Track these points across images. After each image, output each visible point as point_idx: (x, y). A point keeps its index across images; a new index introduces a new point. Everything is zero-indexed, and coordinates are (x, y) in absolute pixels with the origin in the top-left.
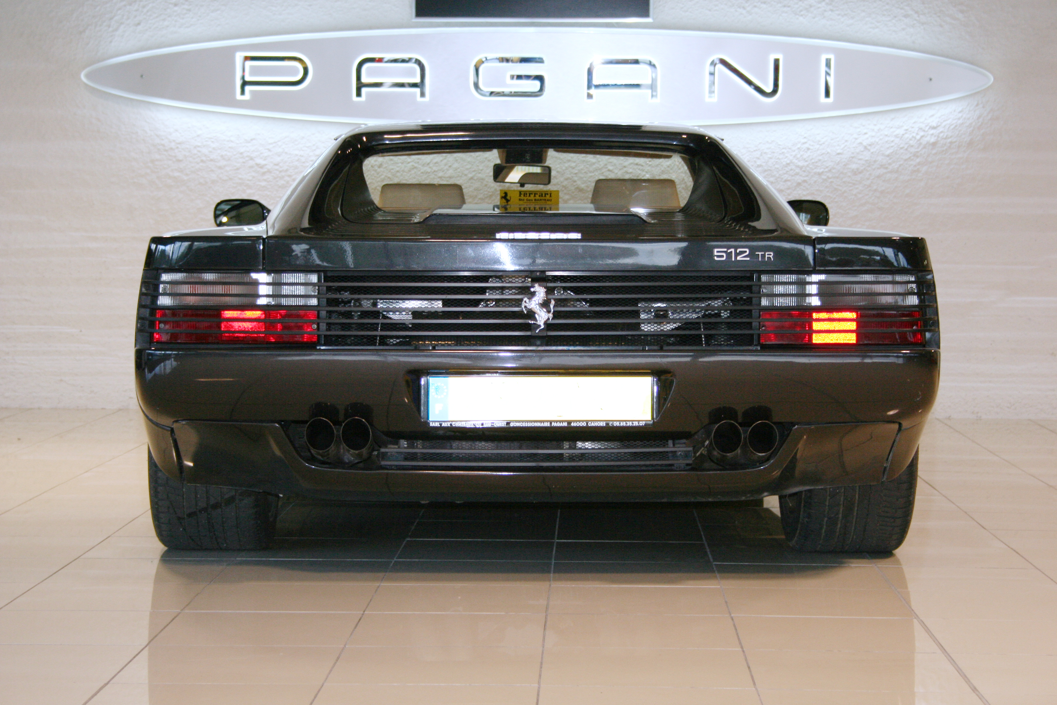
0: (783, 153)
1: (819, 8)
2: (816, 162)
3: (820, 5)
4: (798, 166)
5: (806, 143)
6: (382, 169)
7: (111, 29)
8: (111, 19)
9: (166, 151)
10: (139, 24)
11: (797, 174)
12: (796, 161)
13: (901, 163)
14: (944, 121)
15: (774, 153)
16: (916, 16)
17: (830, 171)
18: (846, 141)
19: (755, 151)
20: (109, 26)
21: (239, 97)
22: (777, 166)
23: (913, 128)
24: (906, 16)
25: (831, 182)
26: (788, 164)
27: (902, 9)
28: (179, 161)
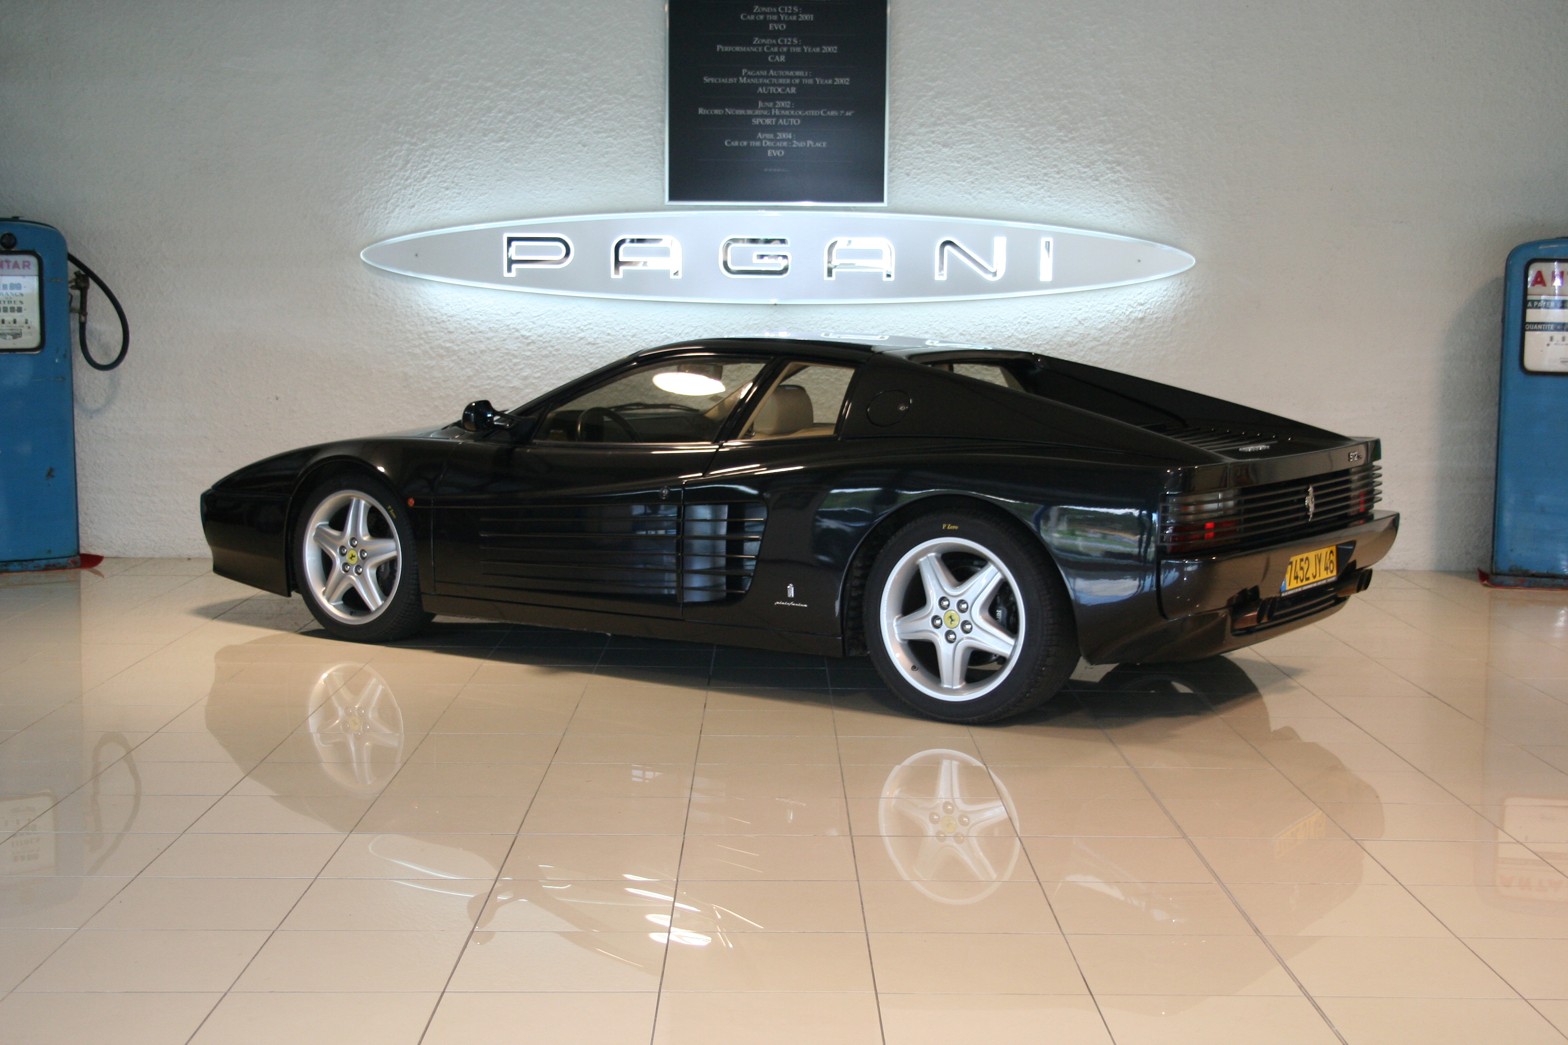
0: (1005, 326)
1: (1039, 194)
2: (1035, 335)
3: (1039, 192)
4: (1018, 339)
5: (1026, 317)
6: (634, 339)
7: (387, 211)
8: (387, 202)
9: (438, 323)
10: (413, 206)
12: (1017, 334)
13: (1112, 336)
14: (1151, 298)
15: (996, 326)
16: (1126, 202)
17: (1048, 343)
18: (1062, 316)
19: (979, 325)
20: (386, 209)
21: (506, 274)
22: (999, 339)
23: (1122, 304)
24: (1117, 202)
26: (1010, 337)
27: (1113, 196)
28: (450, 332)
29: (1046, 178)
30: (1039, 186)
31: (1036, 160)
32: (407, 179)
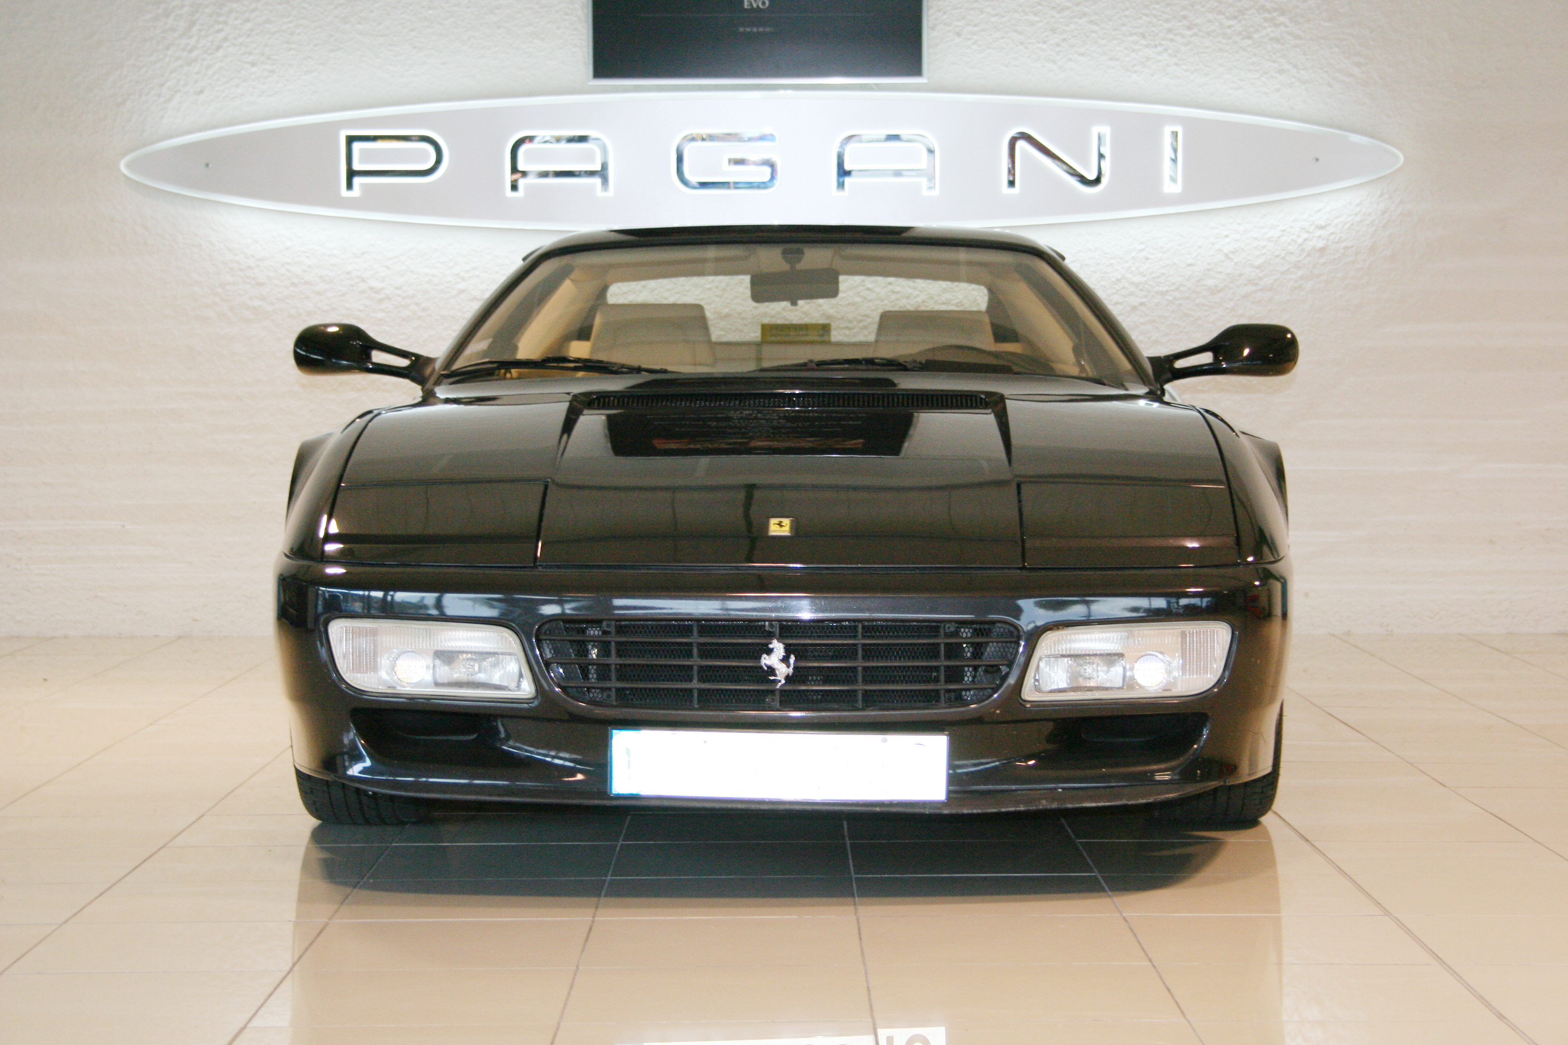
1: (1160, 61)
2: (1158, 277)
3: (1160, 57)
4: (1132, 283)
7: (162, 100)
8: (162, 85)
9: (241, 270)
10: (201, 92)
11: (1131, 294)
14: (1336, 218)
15: (1098, 264)
16: (1294, 71)
17: (1177, 289)
18: (1200, 247)
20: (159, 96)
21: (344, 192)
22: (1103, 283)
23: (1292, 227)
24: (1281, 72)
25: (1180, 305)
26: (1119, 280)
27: (1274, 62)
28: (260, 284)
29: (1170, 36)
30: (1160, 49)
31: (1154, 9)
32: (191, 51)
